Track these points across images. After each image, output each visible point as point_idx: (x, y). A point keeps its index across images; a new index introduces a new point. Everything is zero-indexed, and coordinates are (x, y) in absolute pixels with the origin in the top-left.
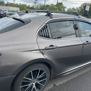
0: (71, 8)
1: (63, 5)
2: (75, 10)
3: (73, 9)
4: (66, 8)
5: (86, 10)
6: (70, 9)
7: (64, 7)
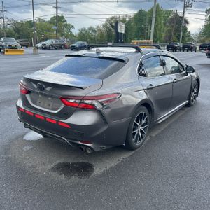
0: (87, 27)
1: (66, 21)
2: (95, 31)
3: (90, 29)
4: (73, 27)
5: (119, 31)
6: (84, 29)
7: (69, 25)
